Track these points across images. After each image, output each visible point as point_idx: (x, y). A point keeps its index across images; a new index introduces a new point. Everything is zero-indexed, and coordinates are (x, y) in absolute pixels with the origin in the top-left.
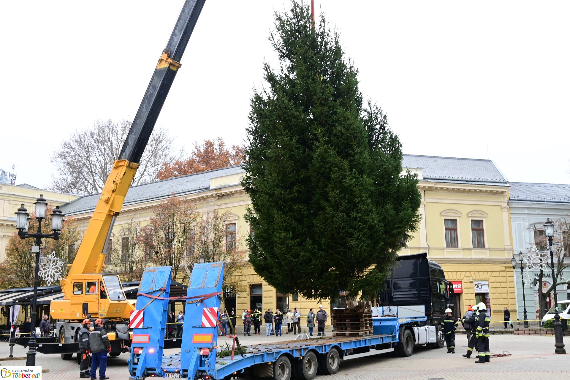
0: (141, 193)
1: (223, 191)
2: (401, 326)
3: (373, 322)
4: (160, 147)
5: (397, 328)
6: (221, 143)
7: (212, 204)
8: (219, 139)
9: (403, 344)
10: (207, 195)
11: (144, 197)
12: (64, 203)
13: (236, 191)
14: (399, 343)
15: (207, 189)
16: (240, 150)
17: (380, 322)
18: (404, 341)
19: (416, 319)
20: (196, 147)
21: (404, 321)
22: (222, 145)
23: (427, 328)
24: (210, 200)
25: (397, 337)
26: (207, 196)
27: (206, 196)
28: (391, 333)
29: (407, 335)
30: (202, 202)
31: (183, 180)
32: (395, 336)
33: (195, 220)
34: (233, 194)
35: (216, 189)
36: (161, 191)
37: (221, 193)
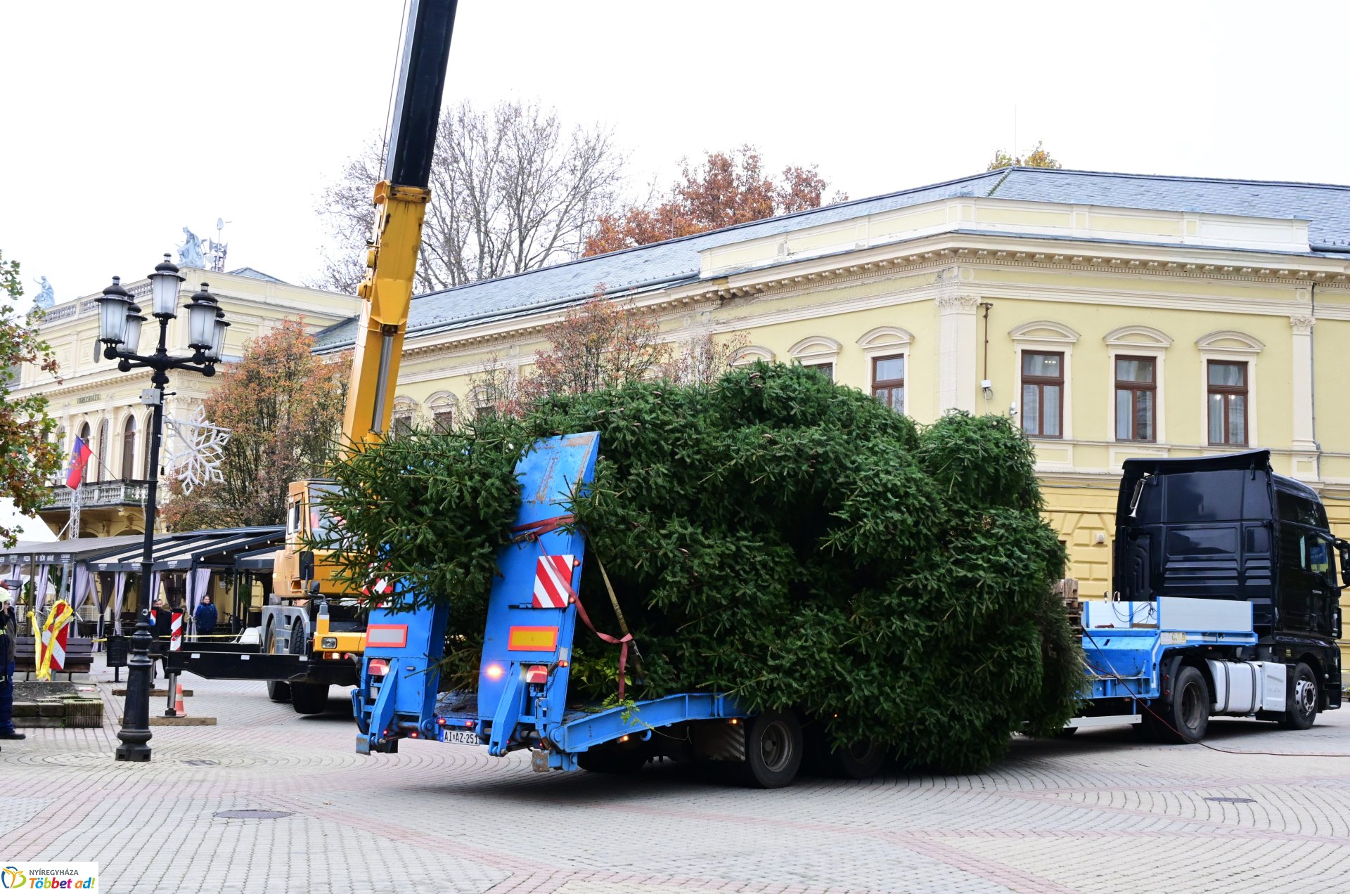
0: (528, 293)
1: (734, 284)
2: (1169, 654)
3: (1086, 640)
4: (593, 173)
5: (1155, 658)
6: (750, 161)
7: (704, 318)
8: (746, 149)
9: (1172, 706)
10: (691, 293)
11: (533, 301)
12: (341, 320)
13: (766, 284)
14: (1161, 704)
15: (693, 278)
16: (805, 180)
17: (1105, 639)
18: (1177, 695)
19: (1220, 639)
20: (685, 173)
21: (1180, 641)
22: (755, 167)
23: (1257, 668)
24: (699, 309)
25: (1154, 685)
26: (692, 298)
27: (688, 297)
28: (1134, 671)
29: (1188, 680)
30: (678, 315)
31: (638, 256)
32: (1147, 681)
33: (656, 362)
34: (760, 291)
35: (714, 279)
36: (577, 287)
37: (728, 290)
